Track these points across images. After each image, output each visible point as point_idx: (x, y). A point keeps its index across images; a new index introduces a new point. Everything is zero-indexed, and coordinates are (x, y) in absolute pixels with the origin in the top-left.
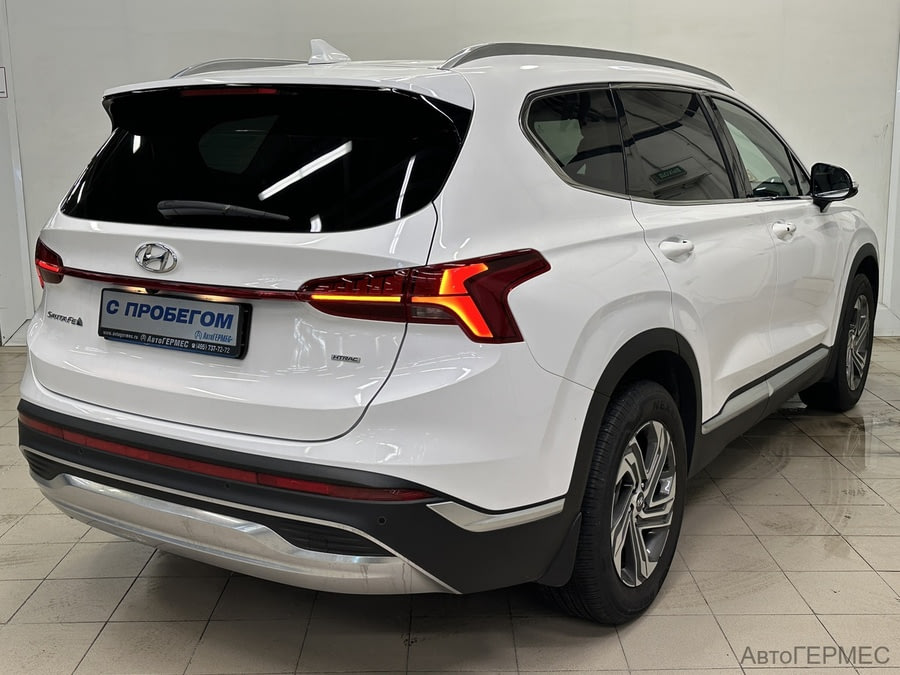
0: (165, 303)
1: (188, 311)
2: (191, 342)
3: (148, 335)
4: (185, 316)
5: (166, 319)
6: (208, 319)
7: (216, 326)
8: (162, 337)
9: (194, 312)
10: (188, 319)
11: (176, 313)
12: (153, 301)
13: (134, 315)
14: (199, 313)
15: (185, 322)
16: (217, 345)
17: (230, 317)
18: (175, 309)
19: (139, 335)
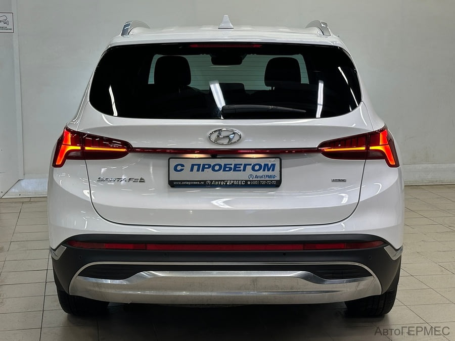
0: (223, 162)
1: (241, 165)
2: (246, 181)
3: (212, 181)
4: (240, 167)
5: (224, 170)
6: (257, 167)
7: (264, 170)
8: (224, 181)
9: (245, 165)
10: (242, 168)
11: (232, 166)
12: (213, 162)
13: (198, 170)
14: (251, 165)
15: (240, 170)
16: (266, 181)
17: (273, 165)
18: (231, 165)
19: (205, 181)
